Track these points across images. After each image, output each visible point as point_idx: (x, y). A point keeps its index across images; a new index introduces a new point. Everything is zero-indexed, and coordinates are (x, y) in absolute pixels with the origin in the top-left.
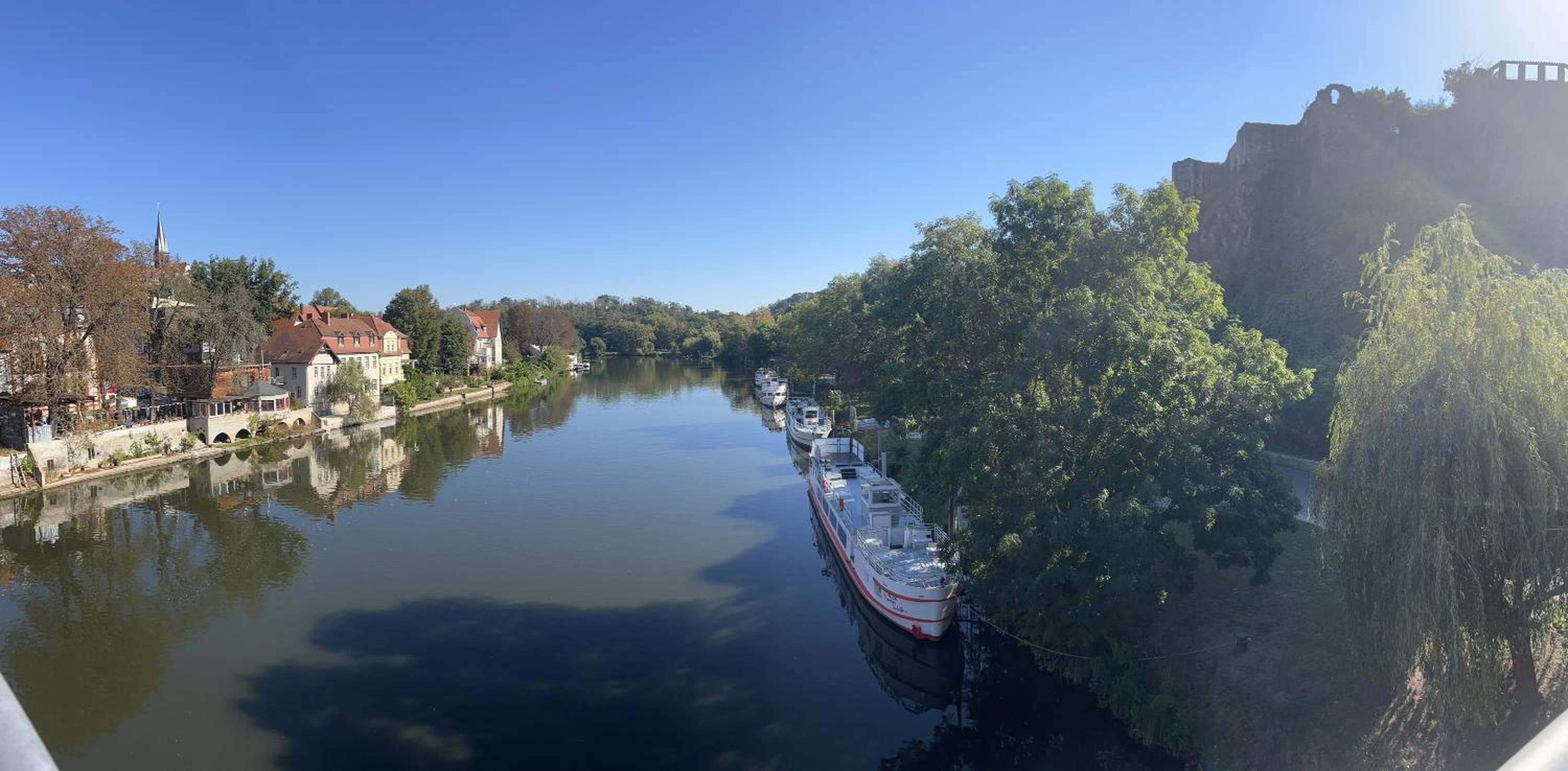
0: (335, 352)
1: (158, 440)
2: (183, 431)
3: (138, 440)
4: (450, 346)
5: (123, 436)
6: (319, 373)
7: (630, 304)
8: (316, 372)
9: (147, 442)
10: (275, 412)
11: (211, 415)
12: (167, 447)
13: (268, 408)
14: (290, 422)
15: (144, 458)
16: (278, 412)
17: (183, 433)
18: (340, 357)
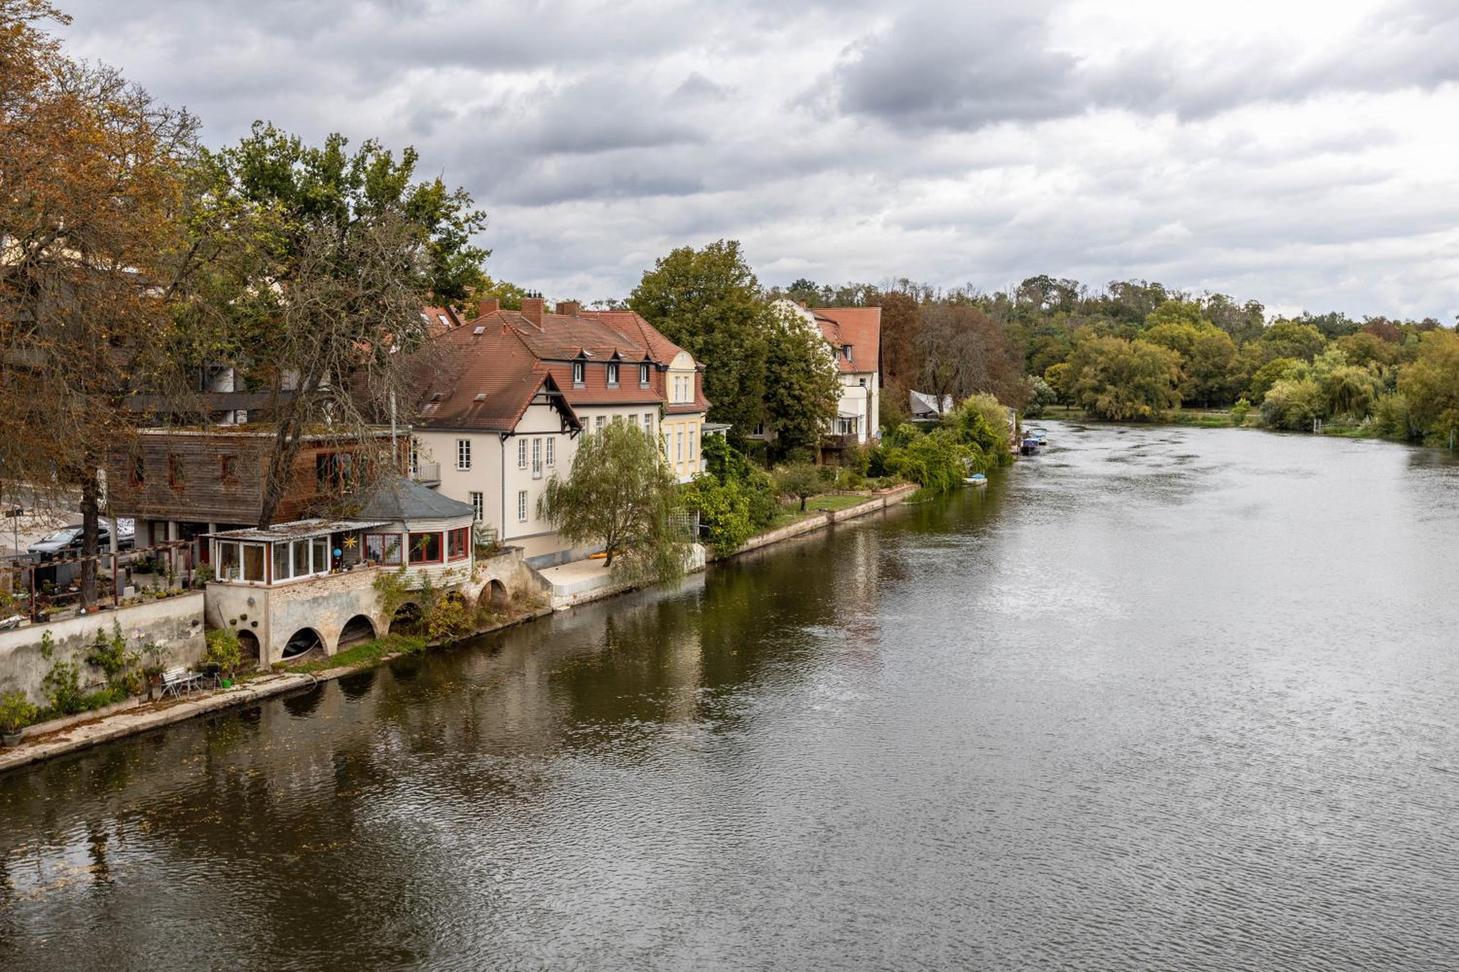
0: (569, 399)
1: (127, 655)
2: (195, 624)
3: (67, 658)
4: (782, 391)
5: (21, 650)
6: (530, 458)
7: (1105, 298)
8: (522, 456)
9: (93, 662)
10: (446, 565)
11: (278, 577)
12: (154, 675)
13: (425, 556)
14: (473, 591)
15: (88, 715)
16: (456, 565)
17: (193, 632)
18: (579, 413)
